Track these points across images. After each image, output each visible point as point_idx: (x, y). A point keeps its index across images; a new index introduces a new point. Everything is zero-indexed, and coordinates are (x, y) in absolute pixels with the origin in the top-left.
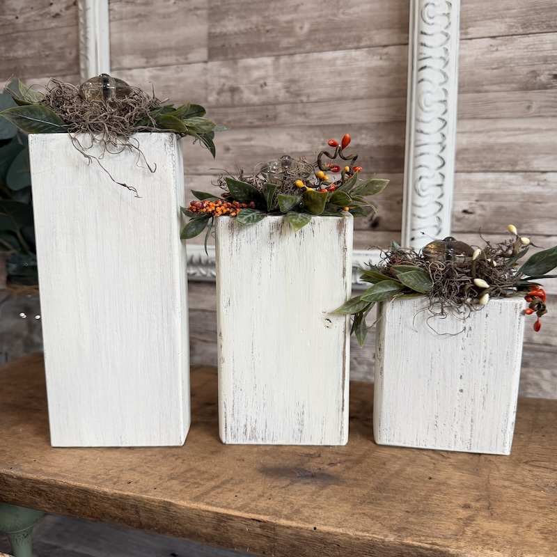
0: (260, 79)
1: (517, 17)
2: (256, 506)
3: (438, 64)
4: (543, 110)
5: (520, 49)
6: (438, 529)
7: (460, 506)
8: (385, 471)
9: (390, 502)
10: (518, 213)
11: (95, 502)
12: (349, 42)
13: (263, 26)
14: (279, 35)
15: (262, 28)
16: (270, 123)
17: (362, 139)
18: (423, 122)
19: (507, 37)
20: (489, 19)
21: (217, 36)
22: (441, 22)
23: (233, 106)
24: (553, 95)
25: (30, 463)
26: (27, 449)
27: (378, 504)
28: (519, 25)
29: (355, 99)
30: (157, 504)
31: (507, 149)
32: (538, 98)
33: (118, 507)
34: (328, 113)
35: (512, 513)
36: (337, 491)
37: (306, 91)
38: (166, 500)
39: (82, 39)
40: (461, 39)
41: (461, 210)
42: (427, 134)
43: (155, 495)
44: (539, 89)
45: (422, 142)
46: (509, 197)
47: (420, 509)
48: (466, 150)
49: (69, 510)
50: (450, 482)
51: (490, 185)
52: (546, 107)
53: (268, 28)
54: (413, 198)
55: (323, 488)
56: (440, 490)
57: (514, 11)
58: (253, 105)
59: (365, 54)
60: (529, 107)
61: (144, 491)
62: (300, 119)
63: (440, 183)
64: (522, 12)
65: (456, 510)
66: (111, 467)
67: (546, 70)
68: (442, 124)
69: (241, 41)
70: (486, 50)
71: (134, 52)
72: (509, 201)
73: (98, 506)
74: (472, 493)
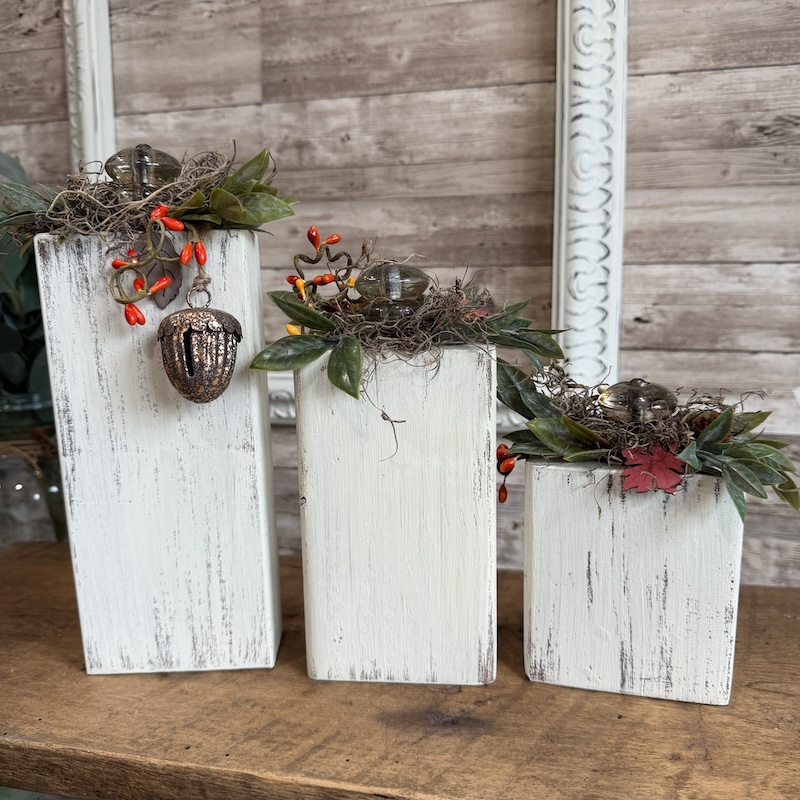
0: (339, 129)
1: (707, 44)
2: (379, 774)
3: (600, 111)
4: (744, 176)
5: (711, 90)
6: (640, 795)
7: (666, 757)
8: (556, 709)
9: (569, 758)
10: (712, 321)
11: (137, 780)
12: (469, 78)
13: (343, 52)
14: (367, 65)
15: (341, 56)
16: (356, 194)
17: (490, 218)
18: (579, 194)
19: (693, 74)
20: (668, 47)
21: (275, 67)
22: (601, 51)
23: (301, 169)
24: (758, 155)
25: (32, 723)
26: (26, 701)
27: (552, 760)
28: (710, 56)
29: (479, 160)
30: (232, 779)
31: (696, 231)
32: (738, 159)
33: (173, 785)
34: (440, 180)
35: (740, 764)
36: (492, 744)
37: (408, 148)
38: (245, 771)
39: (71, 69)
40: (630, 75)
41: (632, 317)
42: (584, 211)
43: (228, 766)
44: (739, 146)
45: (578, 224)
46: (700, 299)
47: (611, 765)
48: (638, 232)
49: (98, 793)
50: (648, 721)
51: (673, 282)
52: (749, 171)
53: (350, 55)
54: (566, 302)
55: (473, 740)
56: (635, 734)
57: (703, 36)
58: (331, 168)
59: (493, 95)
60: (725, 172)
61: (211, 760)
62: (400, 189)
63: (603, 280)
64: (714, 38)
65: (661, 764)
66: (157, 725)
67: (748, 120)
68: (604, 197)
69: (311, 75)
70: (664, 91)
71: (149, 88)
72: (699, 304)
73: (142, 784)
74: (681, 736)
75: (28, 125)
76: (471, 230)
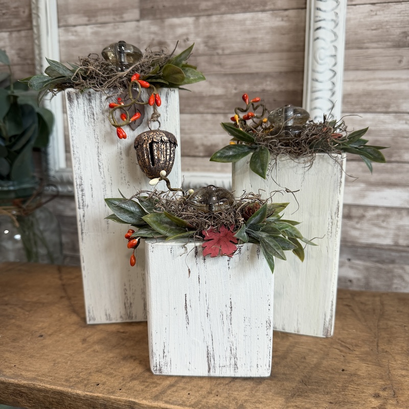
0: (182, 35)
2: (207, 403)
3: (331, 25)
5: (394, 14)
7: (371, 395)
8: (306, 365)
9: (316, 395)
11: (69, 402)
12: (256, 6)
17: (267, 85)
18: (318, 72)
19: (384, 4)
25: (11, 368)
26: (7, 355)
27: (306, 396)
29: (261, 52)
30: (123, 403)
32: (408, 53)
33: (90, 405)
34: (239, 64)
36: (271, 386)
37: (221, 46)
38: (130, 399)
40: (348, 5)
42: (321, 82)
43: (121, 396)
45: (317, 89)
46: (383, 133)
47: (340, 399)
48: (350, 95)
49: (47, 408)
50: (359, 373)
56: (352, 380)
59: (269, 16)
60: (400, 61)
61: (111, 392)
62: (217, 68)
65: (369, 400)
66: (80, 370)
68: (332, 74)
69: (167, 4)
70: (367, 14)
71: (77, 11)
72: (383, 136)
73: (72, 404)
74: (379, 383)
75: (11, 32)
76: (256, 92)
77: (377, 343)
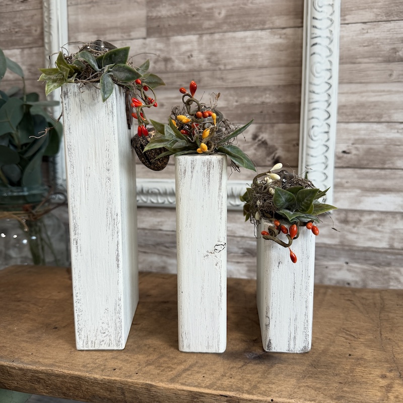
0: (187, 52)
1: (382, 8)
2: (222, 384)
3: (327, 42)
4: (401, 77)
5: (384, 32)
6: (367, 396)
7: (378, 376)
8: (315, 351)
9: (325, 376)
10: (383, 153)
11: (87, 387)
12: (256, 25)
13: (190, 12)
14: (202, 18)
15: (189, 13)
17: (266, 98)
18: (315, 85)
19: (375, 23)
20: (361, 9)
21: (153, 19)
22: (327, 10)
23: (166, 72)
25: (28, 356)
26: (24, 344)
27: (317, 377)
28: (383, 14)
29: (261, 67)
30: (140, 386)
31: (375, 106)
32: (397, 68)
33: (107, 389)
34: (240, 78)
36: (282, 369)
37: (223, 61)
38: (147, 382)
39: (46, 19)
40: (341, 24)
41: (341, 151)
42: (318, 94)
43: (138, 379)
44: (398, 61)
45: (314, 100)
46: (377, 141)
47: (349, 380)
48: (344, 106)
49: (64, 394)
50: (365, 357)
51: (362, 132)
53: (194, 13)
54: (307, 141)
55: (272, 366)
56: (360, 364)
57: (380, 4)
58: (182, 71)
59: (269, 34)
60: (391, 75)
61: (128, 376)
62: (219, 83)
63: (326, 130)
64: (386, 5)
65: (377, 380)
68: (328, 87)
69: (172, 23)
70: (359, 32)
71: (87, 30)
72: (376, 144)
73: (89, 389)
74: (385, 365)
75: (23, 49)
76: (256, 104)
77: (380, 332)
